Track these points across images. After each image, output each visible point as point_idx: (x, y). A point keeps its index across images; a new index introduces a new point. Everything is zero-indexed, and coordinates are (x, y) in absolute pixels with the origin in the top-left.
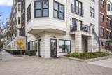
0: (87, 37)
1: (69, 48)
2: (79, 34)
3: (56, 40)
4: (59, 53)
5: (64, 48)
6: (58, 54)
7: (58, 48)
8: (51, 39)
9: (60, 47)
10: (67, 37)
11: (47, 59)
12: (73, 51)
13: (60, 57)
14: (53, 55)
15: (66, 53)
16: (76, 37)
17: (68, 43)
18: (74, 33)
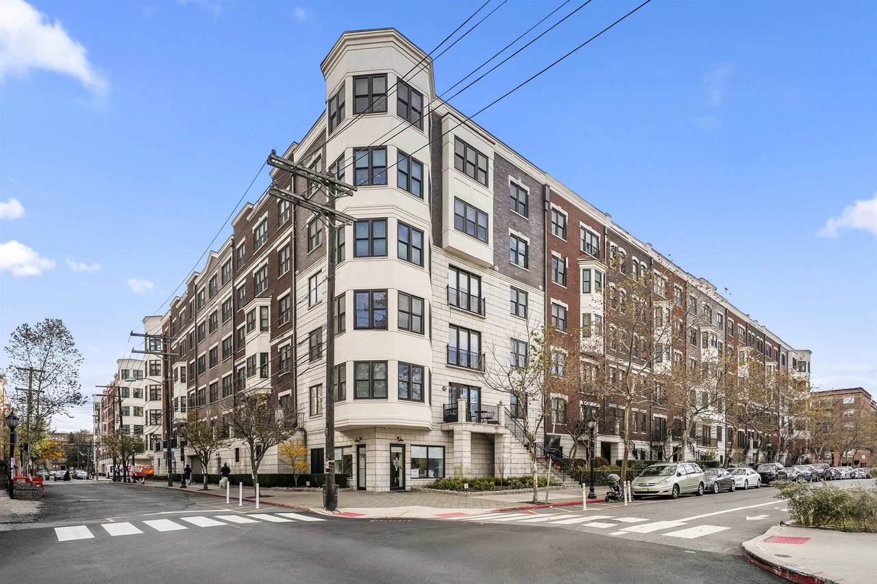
0: (493, 435)
1: (441, 467)
2: (464, 430)
3: (404, 446)
4: (412, 477)
5: (425, 466)
6: (409, 483)
7: (408, 466)
8: (392, 445)
9: (415, 463)
10: (435, 437)
11: (381, 493)
12: (450, 474)
13: (414, 490)
14: (396, 485)
15: (431, 481)
16: (456, 437)
17: (436, 454)
18: (451, 426)
